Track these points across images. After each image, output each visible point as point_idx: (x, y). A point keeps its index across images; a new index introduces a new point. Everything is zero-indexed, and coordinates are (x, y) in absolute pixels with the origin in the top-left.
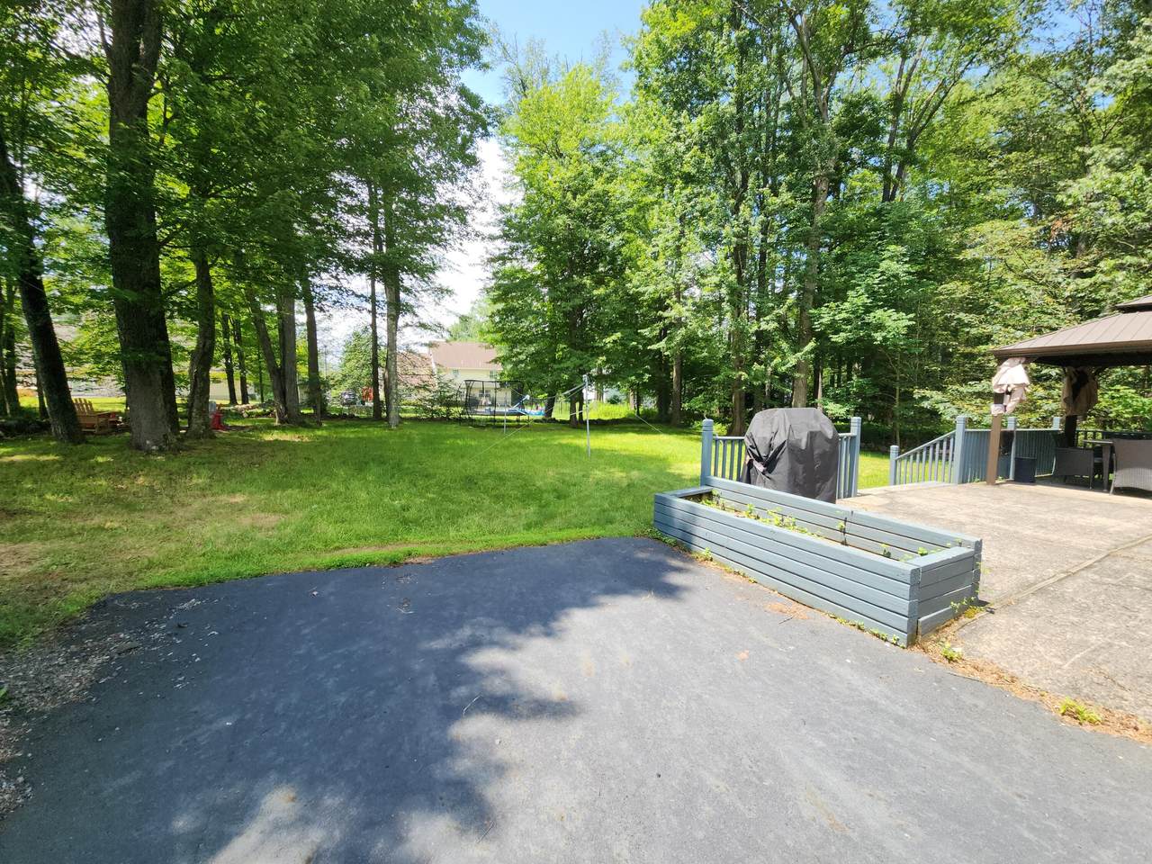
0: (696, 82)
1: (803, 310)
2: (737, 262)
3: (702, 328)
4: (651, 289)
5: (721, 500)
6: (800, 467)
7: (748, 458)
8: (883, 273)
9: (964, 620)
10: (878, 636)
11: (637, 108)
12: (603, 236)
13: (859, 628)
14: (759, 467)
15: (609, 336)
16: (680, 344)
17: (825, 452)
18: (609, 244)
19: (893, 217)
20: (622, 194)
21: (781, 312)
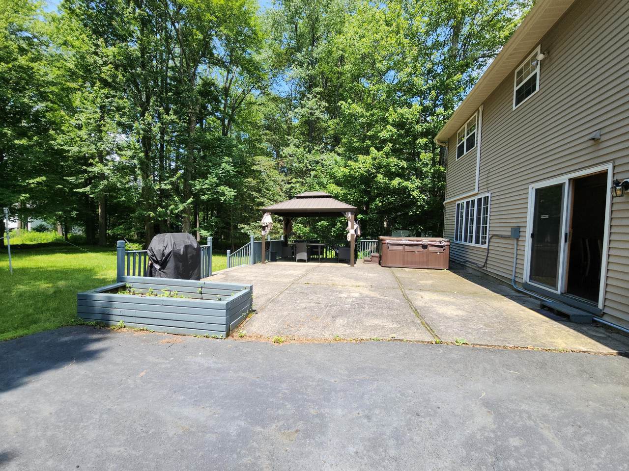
0: (110, 25)
1: (186, 181)
2: (144, 145)
3: (121, 182)
4: (75, 149)
5: (132, 290)
6: (181, 264)
7: (150, 262)
8: (223, 169)
9: (247, 319)
10: (214, 338)
11: (63, 19)
12: (26, 100)
13: (207, 337)
14: (157, 267)
15: (33, 178)
16: (103, 190)
17: (193, 255)
18: (32, 107)
19: (226, 143)
20: (46, 74)
21: (174, 179)
